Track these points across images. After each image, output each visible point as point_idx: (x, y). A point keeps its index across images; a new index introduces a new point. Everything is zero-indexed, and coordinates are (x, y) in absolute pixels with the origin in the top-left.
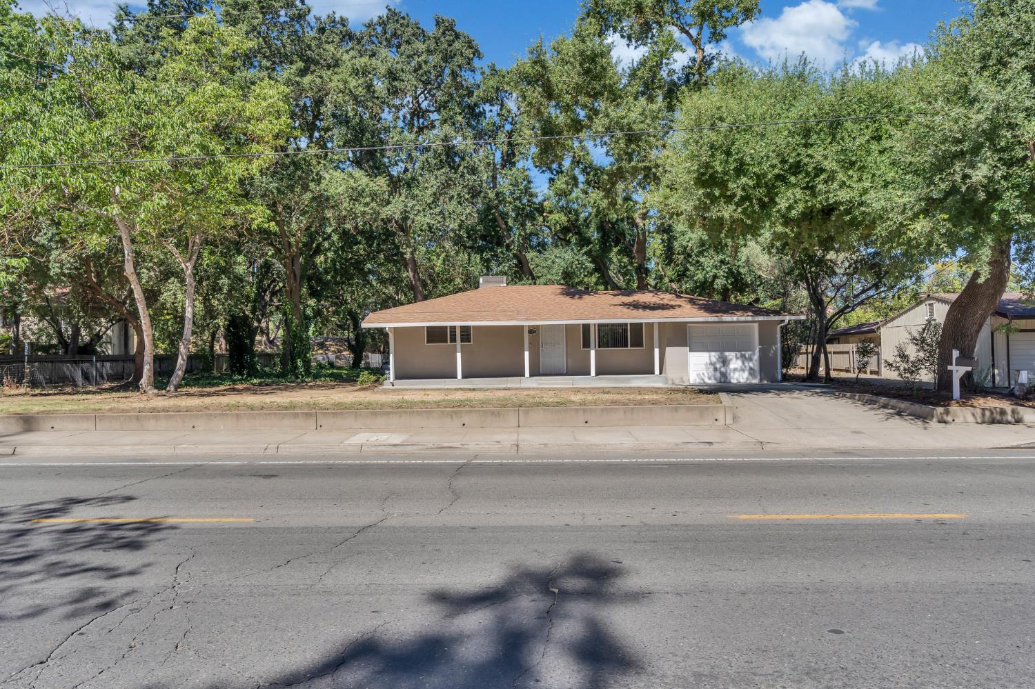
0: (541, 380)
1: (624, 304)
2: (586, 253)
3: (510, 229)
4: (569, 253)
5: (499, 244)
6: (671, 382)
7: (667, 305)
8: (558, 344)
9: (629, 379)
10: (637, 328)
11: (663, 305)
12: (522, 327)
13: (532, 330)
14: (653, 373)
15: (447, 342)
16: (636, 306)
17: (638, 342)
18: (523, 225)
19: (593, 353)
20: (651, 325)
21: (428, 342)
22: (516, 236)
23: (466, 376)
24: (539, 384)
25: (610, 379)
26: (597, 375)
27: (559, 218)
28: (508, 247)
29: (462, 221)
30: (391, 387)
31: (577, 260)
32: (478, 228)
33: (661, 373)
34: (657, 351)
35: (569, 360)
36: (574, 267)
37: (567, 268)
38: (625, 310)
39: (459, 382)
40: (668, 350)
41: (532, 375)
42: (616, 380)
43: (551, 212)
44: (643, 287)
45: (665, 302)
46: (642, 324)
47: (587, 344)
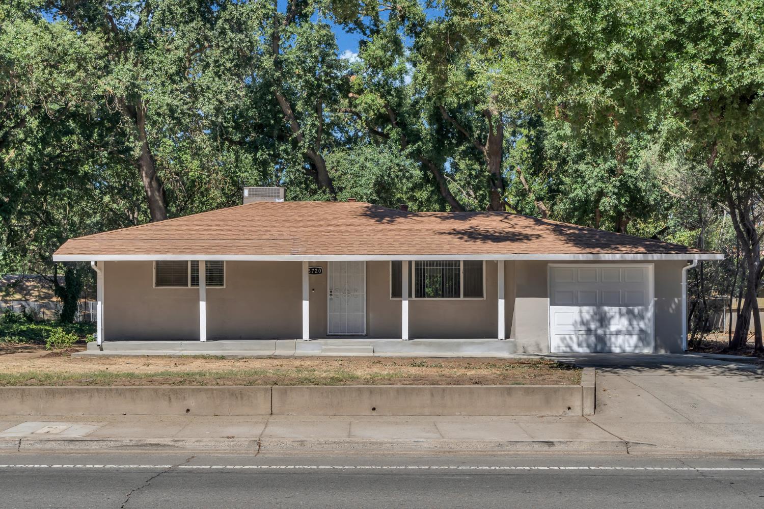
0: (326, 344)
1: (455, 233)
2: (411, 155)
3: (298, 116)
4: (386, 154)
5: (282, 138)
6: (521, 350)
7: (520, 234)
8: (356, 290)
9: (459, 345)
10: (474, 268)
11: (514, 234)
12: (300, 263)
13: (316, 270)
14: (494, 335)
15: (187, 285)
16: (473, 235)
17: (475, 290)
18: (318, 110)
19: (405, 304)
20: (493, 264)
21: (158, 284)
22: (307, 128)
23: (213, 336)
24: (323, 350)
25: (430, 344)
26: (411, 337)
27: (371, 100)
28: (295, 143)
29: (221, 102)
30: (98, 352)
31: (398, 165)
32: (250, 113)
33: (507, 336)
34: (501, 303)
35: (371, 315)
36: (392, 175)
37: (382, 176)
38: (456, 240)
39: (203, 346)
40: (519, 301)
41: (313, 336)
42: (440, 345)
43: (360, 92)
44: (497, 207)
45: (518, 229)
46: (481, 262)
47: (397, 293)
